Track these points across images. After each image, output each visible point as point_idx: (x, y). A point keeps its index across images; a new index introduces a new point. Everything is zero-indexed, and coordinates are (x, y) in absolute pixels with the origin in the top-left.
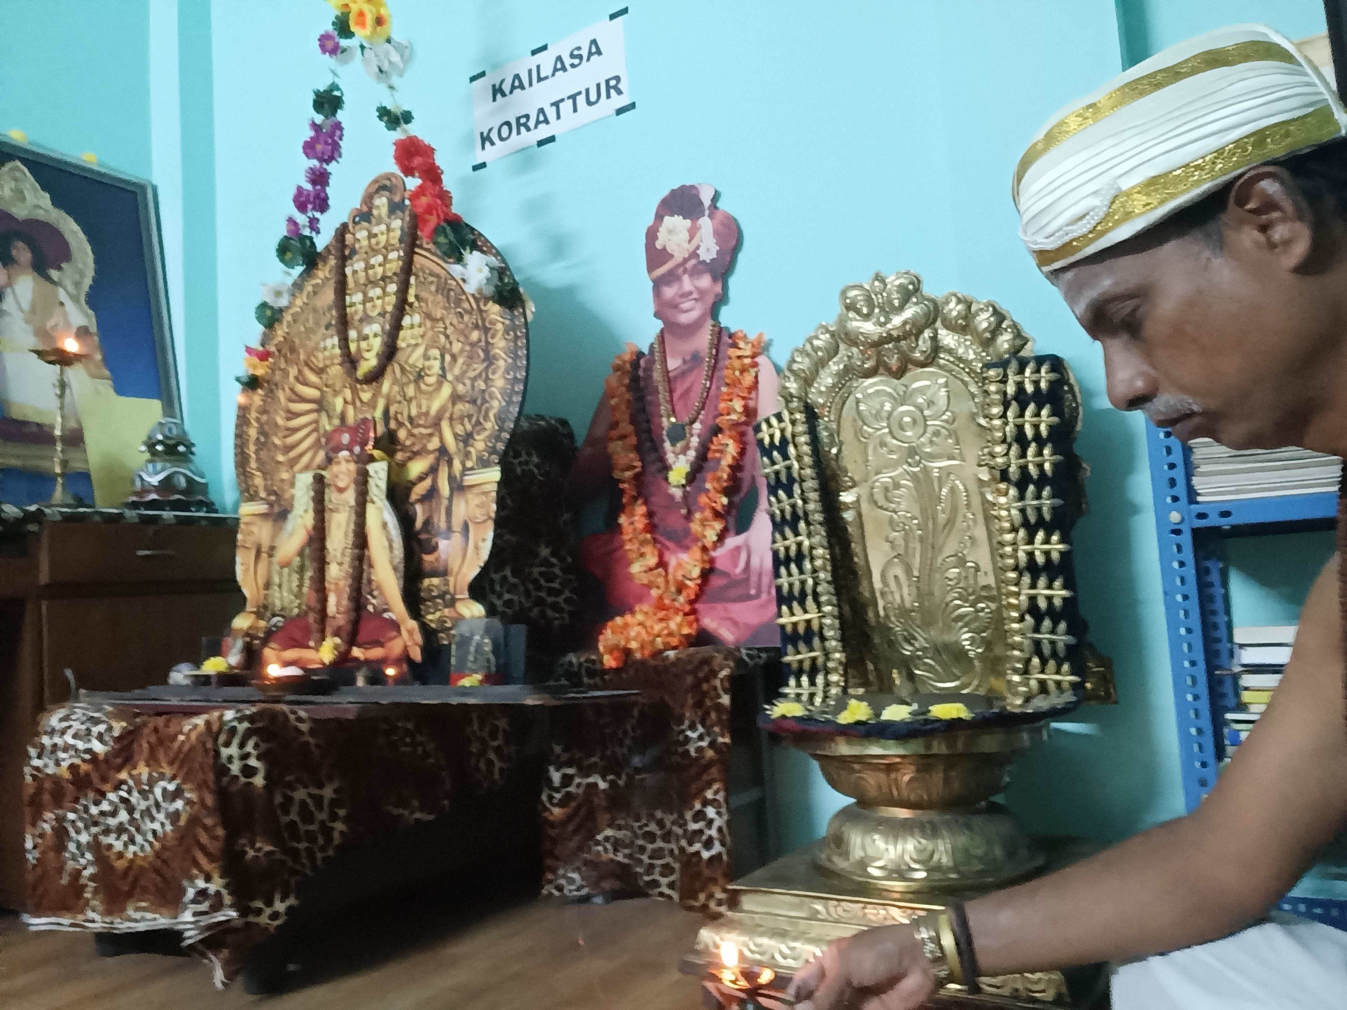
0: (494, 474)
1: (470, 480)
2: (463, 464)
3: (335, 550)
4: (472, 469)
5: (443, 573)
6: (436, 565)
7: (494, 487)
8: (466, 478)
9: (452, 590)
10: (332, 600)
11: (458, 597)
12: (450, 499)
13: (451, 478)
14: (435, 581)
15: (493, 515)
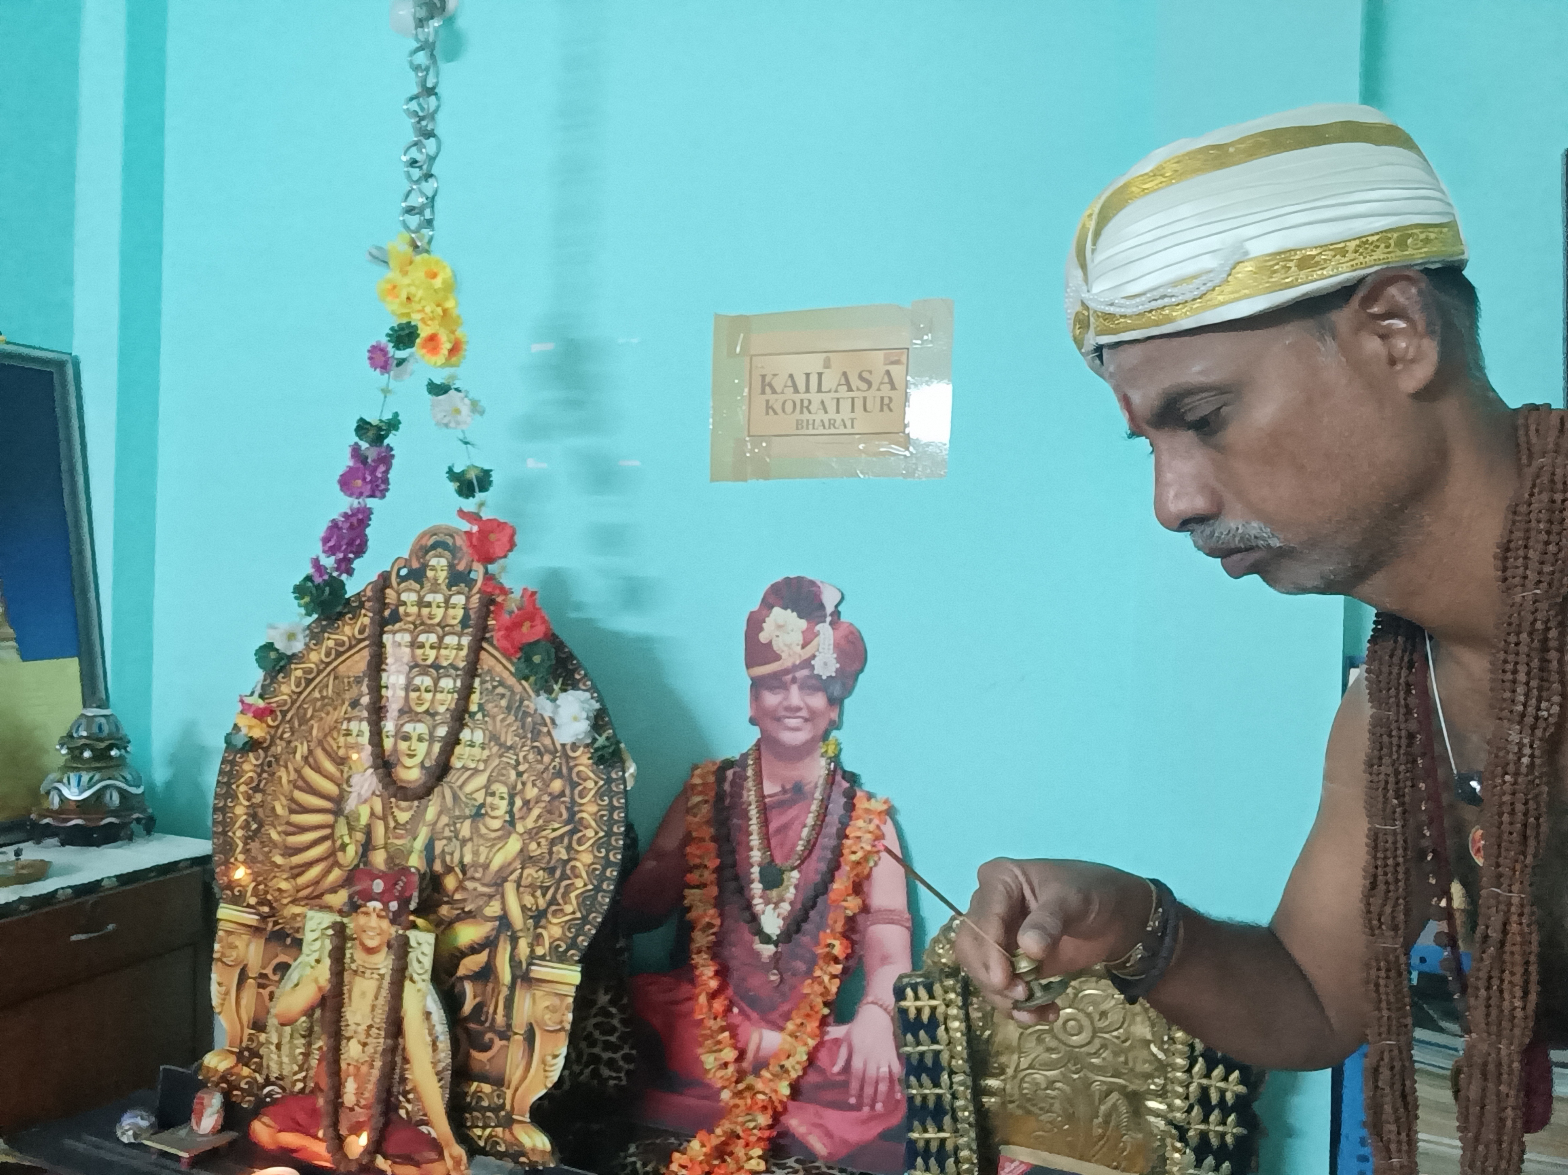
0: (572, 975)
1: (538, 971)
2: (532, 951)
3: (358, 1024)
4: (543, 958)
5: (499, 1082)
6: (488, 1067)
7: (572, 991)
8: (533, 968)
9: (508, 1107)
10: (350, 1087)
11: (514, 1117)
12: (512, 987)
13: (514, 962)
14: (487, 1088)
15: (568, 1027)
